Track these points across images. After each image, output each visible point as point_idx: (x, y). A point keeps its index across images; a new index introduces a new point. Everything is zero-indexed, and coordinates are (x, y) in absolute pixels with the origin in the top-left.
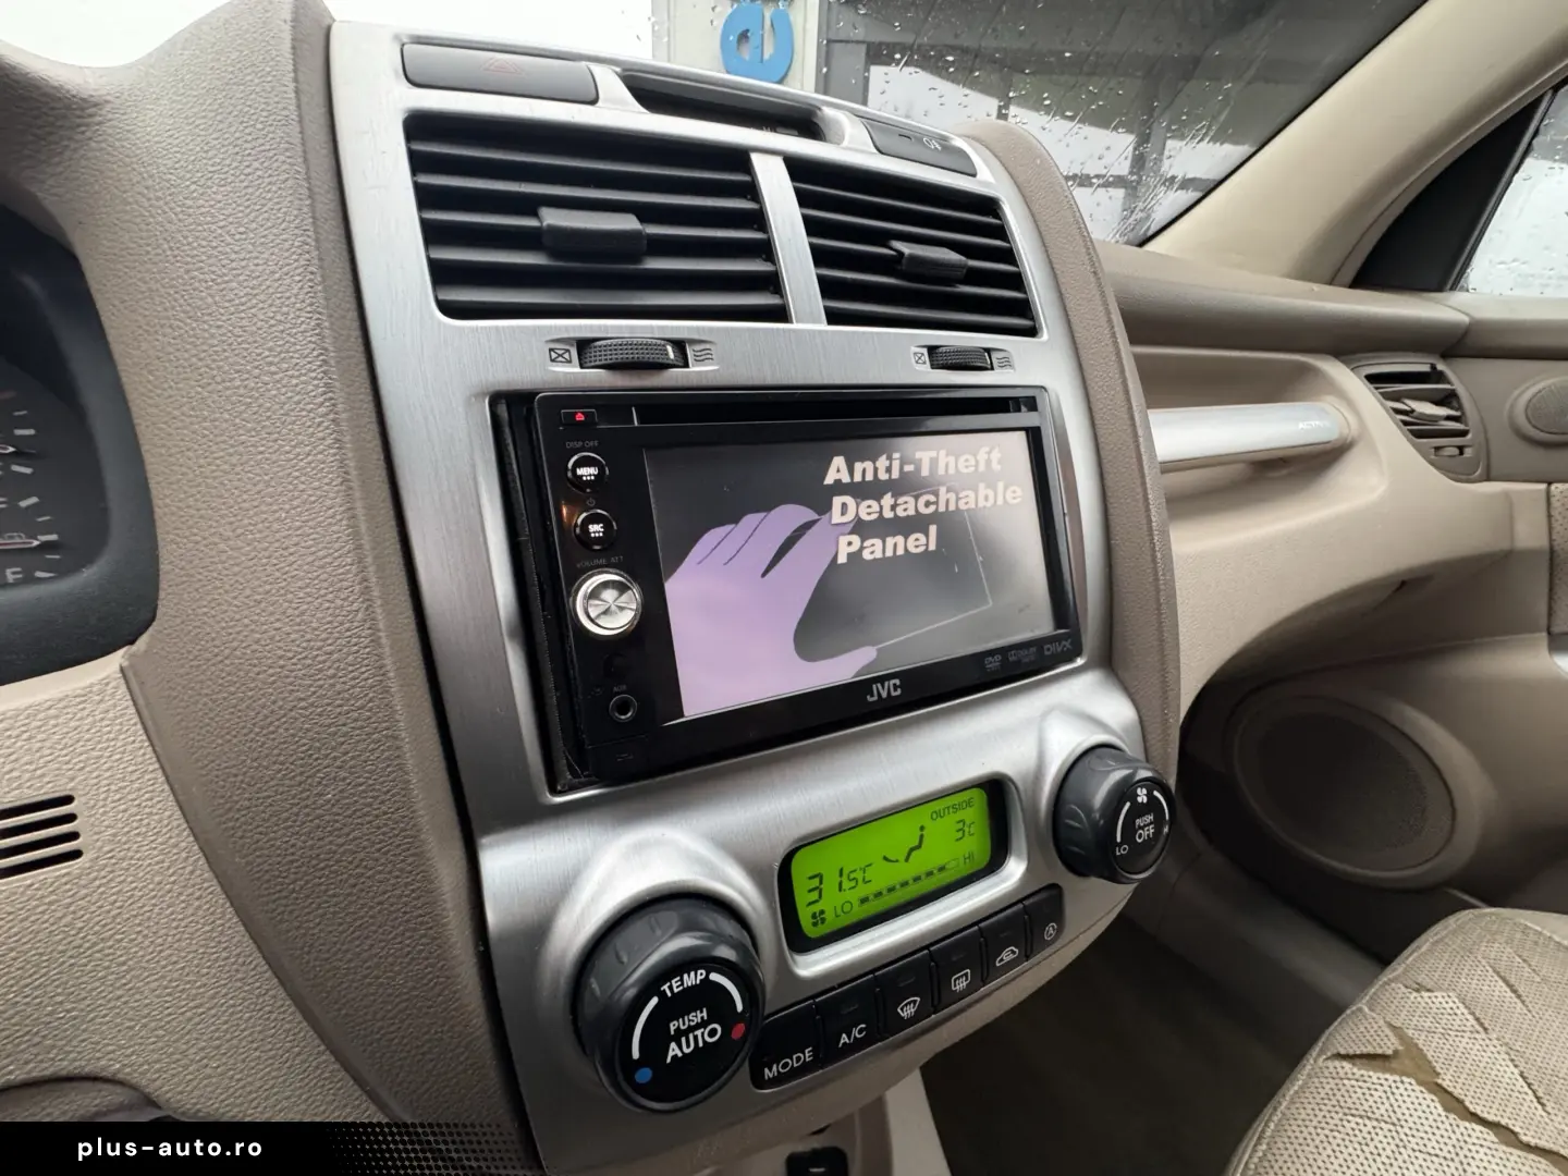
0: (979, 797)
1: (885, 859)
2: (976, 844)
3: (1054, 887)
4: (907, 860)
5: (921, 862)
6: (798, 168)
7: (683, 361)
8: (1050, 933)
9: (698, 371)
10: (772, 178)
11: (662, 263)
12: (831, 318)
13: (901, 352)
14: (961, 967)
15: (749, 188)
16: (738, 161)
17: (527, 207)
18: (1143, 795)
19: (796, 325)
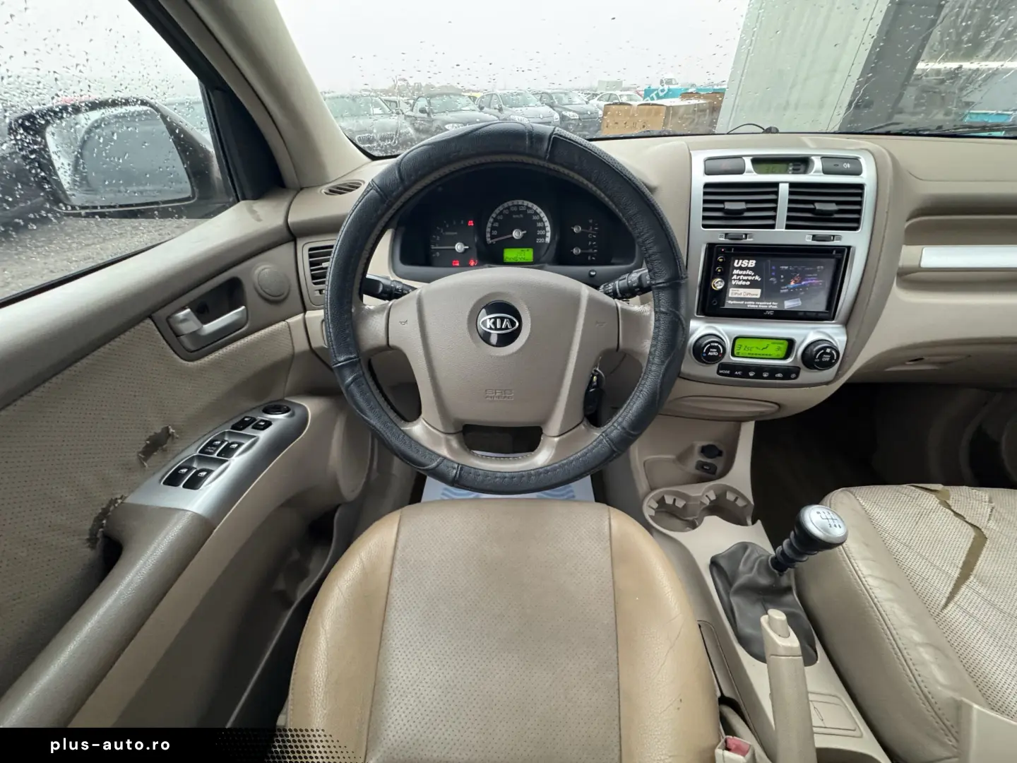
0: (786, 343)
1: (757, 348)
2: (782, 353)
3: (799, 368)
4: (763, 349)
5: (765, 352)
6: (792, 185)
7: (746, 238)
8: (793, 376)
9: (749, 240)
10: (784, 190)
11: (747, 214)
12: (788, 227)
13: (804, 237)
14: (766, 371)
15: (776, 193)
16: (776, 185)
17: (722, 202)
18: (828, 350)
19: (776, 230)
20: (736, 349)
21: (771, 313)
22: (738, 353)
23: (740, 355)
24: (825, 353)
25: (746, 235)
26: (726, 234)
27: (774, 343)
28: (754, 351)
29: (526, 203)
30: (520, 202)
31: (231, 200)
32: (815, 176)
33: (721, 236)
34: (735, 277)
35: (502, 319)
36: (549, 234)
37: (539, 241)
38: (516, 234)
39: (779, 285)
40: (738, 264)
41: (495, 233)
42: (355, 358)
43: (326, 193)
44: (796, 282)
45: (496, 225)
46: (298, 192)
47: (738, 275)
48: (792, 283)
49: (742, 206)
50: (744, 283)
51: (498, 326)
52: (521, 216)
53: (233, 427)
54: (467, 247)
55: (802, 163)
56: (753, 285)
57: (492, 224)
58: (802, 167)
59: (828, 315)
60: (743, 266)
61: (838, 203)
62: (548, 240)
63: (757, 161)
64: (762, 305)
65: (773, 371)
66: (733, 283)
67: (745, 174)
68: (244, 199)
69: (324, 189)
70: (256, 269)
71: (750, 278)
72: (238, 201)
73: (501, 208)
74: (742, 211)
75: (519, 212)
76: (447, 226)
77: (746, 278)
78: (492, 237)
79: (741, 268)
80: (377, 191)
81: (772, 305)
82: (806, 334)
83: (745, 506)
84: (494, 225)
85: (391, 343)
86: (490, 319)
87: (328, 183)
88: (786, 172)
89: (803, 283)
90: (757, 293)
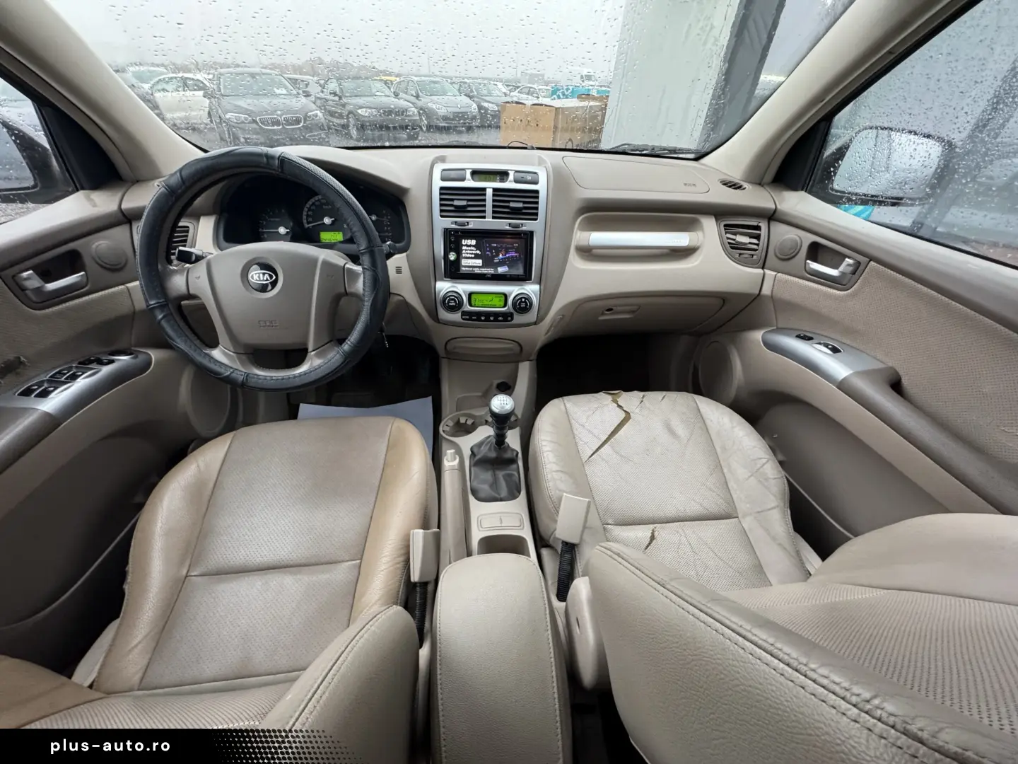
0: (503, 297)
2: (502, 304)
3: (512, 313)
5: (490, 303)
6: (495, 190)
7: (468, 225)
8: (509, 318)
9: (470, 227)
10: (489, 192)
11: (469, 209)
12: (494, 218)
13: (503, 224)
14: (492, 316)
15: (485, 195)
16: (484, 189)
17: (452, 200)
18: (523, 300)
19: (486, 220)
20: (472, 301)
21: (490, 276)
22: (474, 304)
23: (476, 305)
25: (468, 223)
26: (456, 222)
27: (496, 297)
28: (486, 303)
31: (70, 190)
32: (509, 184)
33: (452, 223)
34: (464, 252)
35: (264, 274)
38: (327, 221)
39: (493, 257)
40: (464, 242)
42: (164, 301)
43: (158, 185)
44: (502, 255)
46: (133, 185)
47: (466, 250)
48: (501, 256)
49: (465, 203)
50: (470, 256)
51: (262, 279)
52: (330, 207)
53: (80, 363)
54: (289, 230)
55: (503, 175)
56: (477, 257)
57: (307, 212)
58: (502, 178)
59: (525, 278)
60: (468, 244)
61: (524, 202)
63: (476, 173)
64: (485, 271)
65: (496, 315)
66: (464, 255)
67: (466, 181)
68: (83, 188)
69: (156, 182)
70: (94, 243)
71: (474, 252)
72: (78, 190)
73: (312, 200)
74: (465, 207)
75: (327, 204)
76: (271, 213)
77: (471, 252)
78: (308, 223)
79: (467, 246)
81: (491, 271)
82: (513, 290)
84: (309, 213)
85: (190, 291)
87: (162, 177)
88: (495, 181)
89: (507, 255)
90: (479, 262)
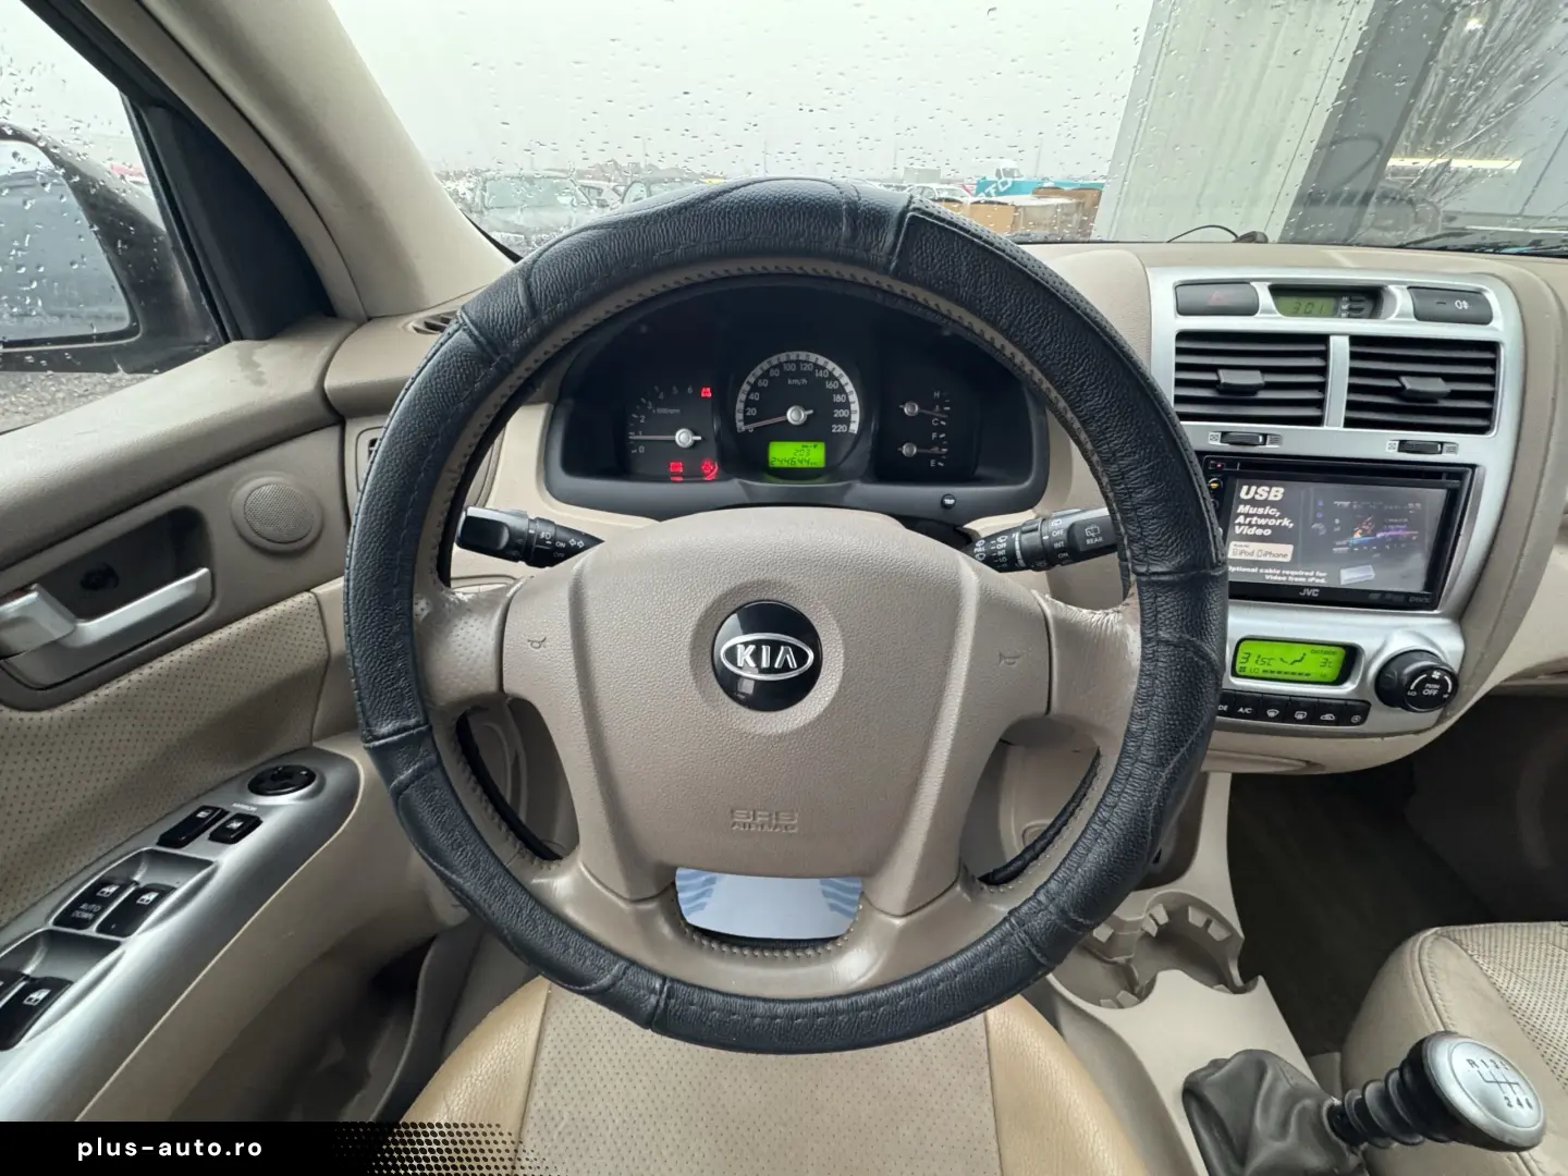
0: (1341, 653)
1: (1282, 659)
2: (1331, 671)
3: (1369, 703)
4: (1292, 663)
5: (1297, 668)
6: (1356, 340)
7: (1264, 443)
8: (1356, 718)
9: (1270, 448)
10: (1340, 349)
11: (1264, 395)
12: (1349, 423)
13: (1381, 445)
14: (1301, 708)
15: (1324, 355)
16: (1323, 339)
17: (1213, 369)
18: (1436, 675)
19: (1325, 428)
20: (1239, 659)
21: (1314, 593)
22: (1243, 669)
23: (1247, 673)
24: (1432, 680)
25: (1265, 436)
26: (1224, 434)
27: (1314, 652)
28: (1276, 666)
29: (813, 357)
30: (803, 355)
31: (208, 339)
32: (1397, 321)
33: (1214, 438)
34: (1241, 519)
35: (775, 647)
36: (856, 418)
37: (838, 429)
38: (794, 416)
39: (1331, 538)
40: (1247, 493)
41: (752, 412)
42: (417, 725)
43: (417, 330)
44: (1364, 533)
45: (755, 397)
46: (360, 325)
47: (1247, 515)
48: (1357, 536)
49: (1255, 378)
50: (1259, 532)
51: (765, 663)
52: (804, 381)
53: (163, 841)
54: (699, 438)
55: (1369, 298)
56: (1278, 536)
57: (748, 394)
58: (1367, 306)
59: (1429, 599)
60: (1257, 497)
61: (1447, 378)
62: (854, 428)
63: (1278, 290)
64: (1296, 577)
65: (1315, 710)
66: (1238, 530)
67: (1257, 315)
68: (240, 337)
69: (414, 321)
70: (239, 488)
71: (1272, 522)
72: (227, 341)
73: (765, 365)
74: (1254, 389)
75: (798, 374)
76: (661, 396)
77: (1263, 522)
78: (747, 420)
79: (1253, 502)
80: (471, 334)
81: (1316, 577)
82: (1387, 637)
83: (1227, 941)
84: (752, 397)
85: (507, 687)
86: (746, 644)
87: (423, 310)
88: (1335, 313)
89: (1379, 535)
90: (1285, 551)
